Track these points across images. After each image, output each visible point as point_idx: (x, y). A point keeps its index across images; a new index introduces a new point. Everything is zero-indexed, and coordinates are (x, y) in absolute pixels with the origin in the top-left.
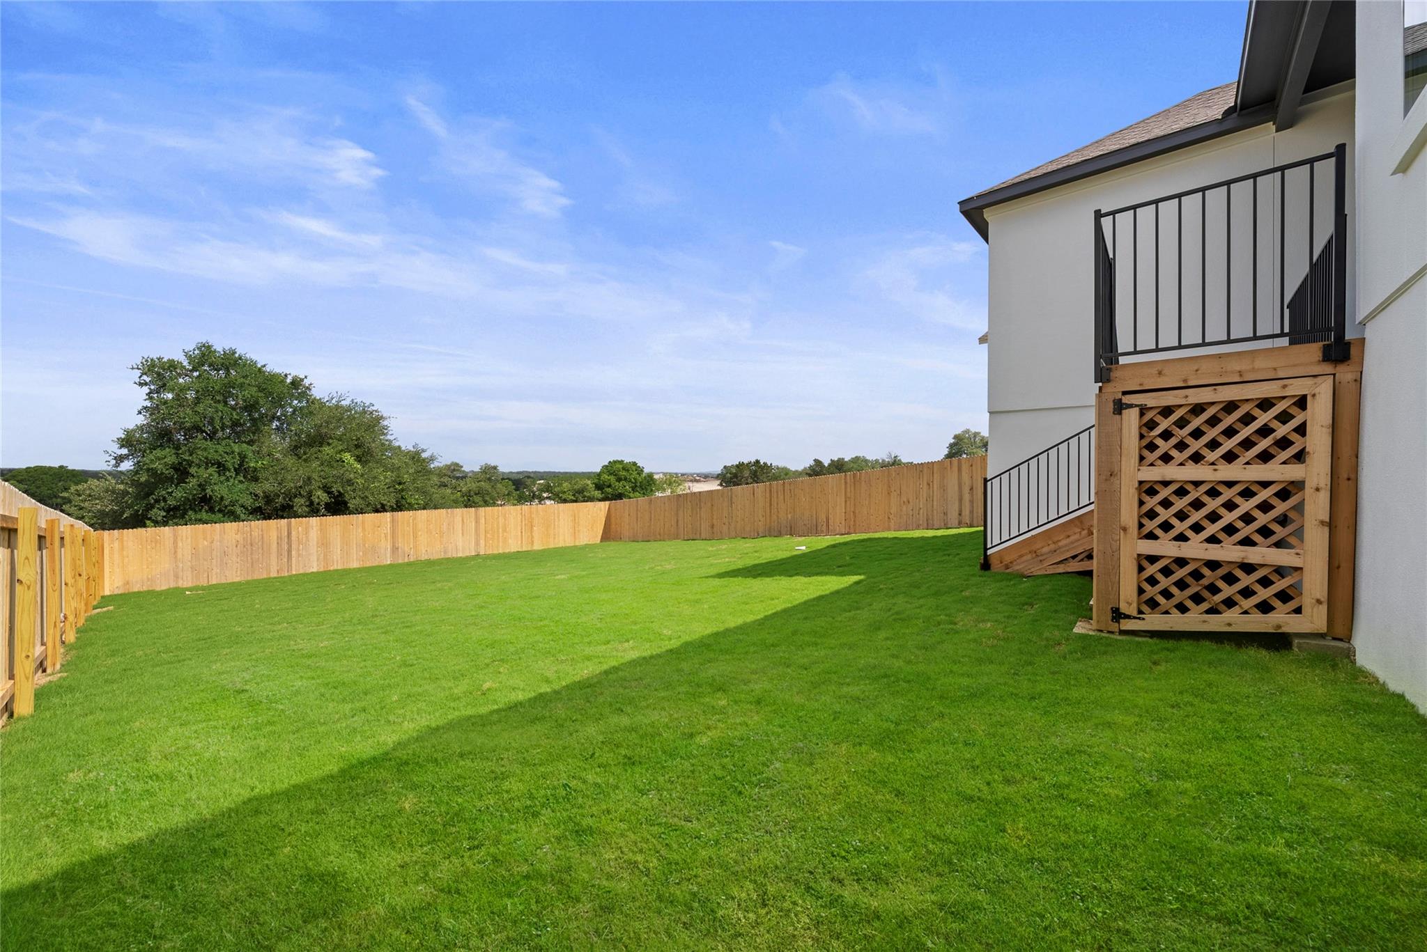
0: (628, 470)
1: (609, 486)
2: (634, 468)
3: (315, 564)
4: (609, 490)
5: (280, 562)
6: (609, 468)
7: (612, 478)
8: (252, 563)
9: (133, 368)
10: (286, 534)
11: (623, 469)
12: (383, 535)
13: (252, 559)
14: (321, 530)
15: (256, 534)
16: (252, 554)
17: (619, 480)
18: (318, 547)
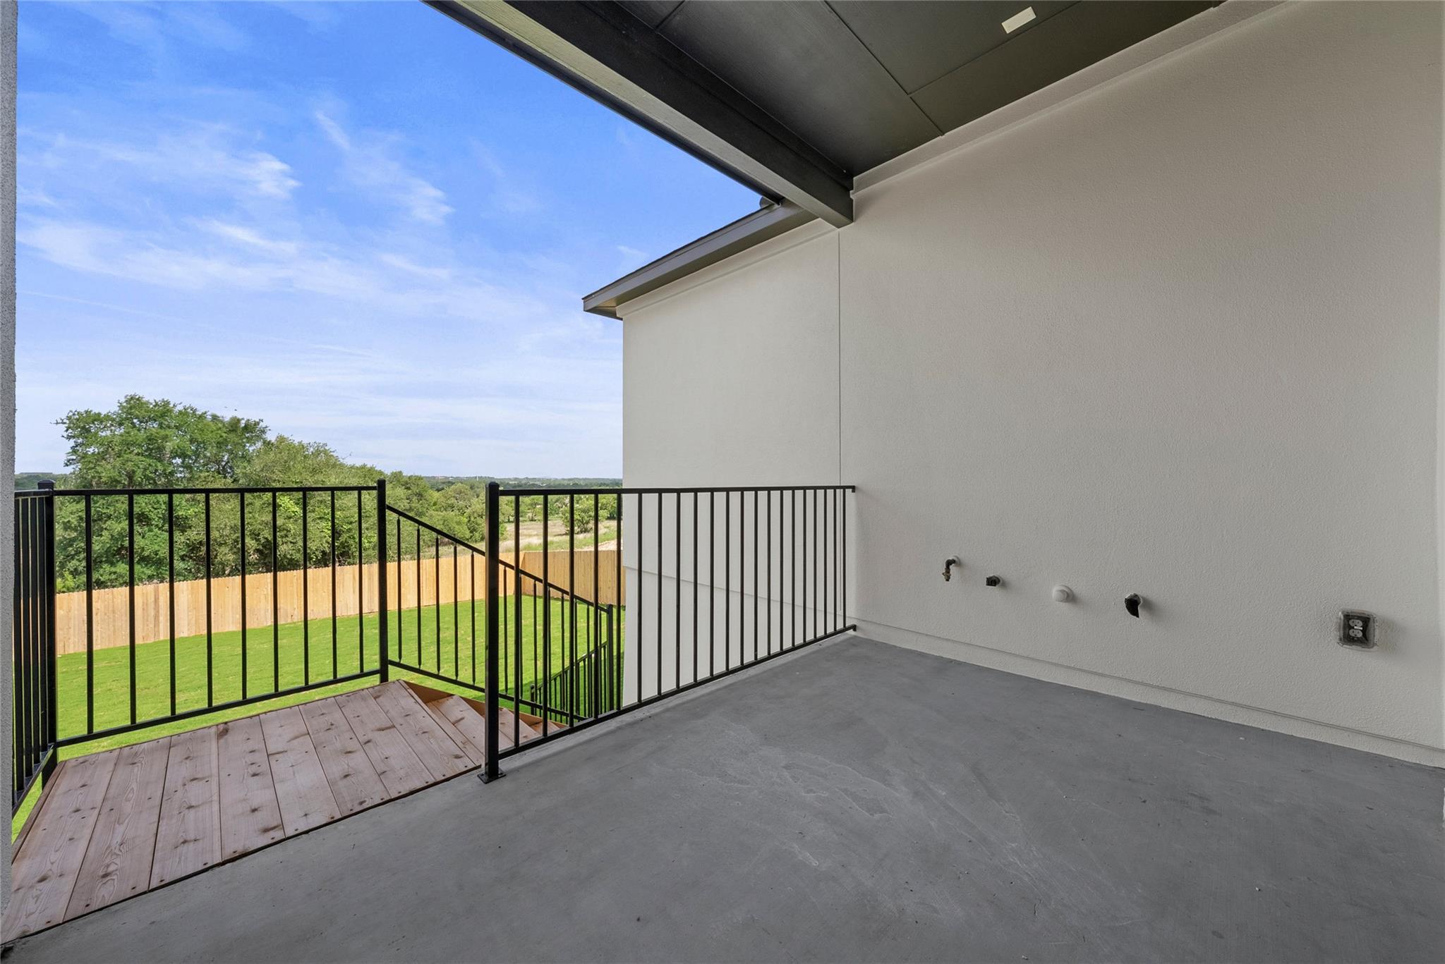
3: (185, 629)
5: (146, 628)
8: (114, 631)
9: (57, 423)
10: (153, 599)
12: (262, 597)
13: (114, 626)
14: (192, 594)
15: (119, 601)
16: (114, 621)
18: (189, 611)
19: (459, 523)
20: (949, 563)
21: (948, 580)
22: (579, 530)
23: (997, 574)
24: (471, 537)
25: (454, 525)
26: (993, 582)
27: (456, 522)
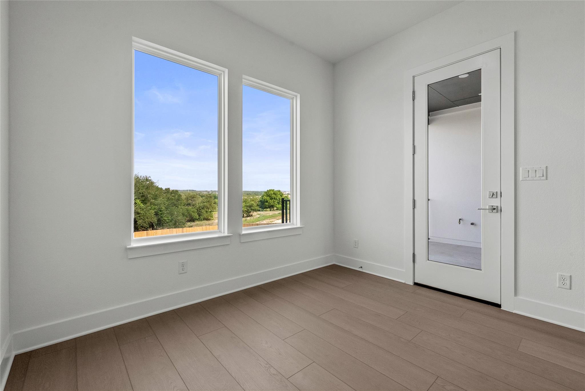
0: (276, 194)
1: (267, 202)
2: (279, 193)
4: (267, 204)
6: (267, 193)
7: (268, 198)
11: (274, 194)
17: (271, 199)
19: (193, 212)
20: (460, 219)
21: (460, 224)
22: (246, 215)
23: (473, 222)
24: (199, 218)
25: (192, 213)
26: (472, 224)
27: (192, 211)
